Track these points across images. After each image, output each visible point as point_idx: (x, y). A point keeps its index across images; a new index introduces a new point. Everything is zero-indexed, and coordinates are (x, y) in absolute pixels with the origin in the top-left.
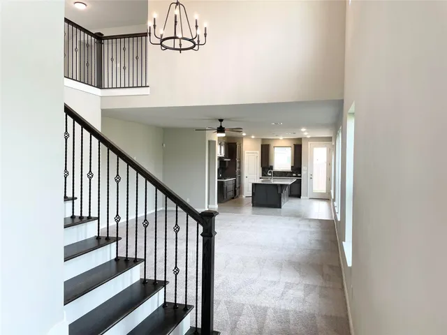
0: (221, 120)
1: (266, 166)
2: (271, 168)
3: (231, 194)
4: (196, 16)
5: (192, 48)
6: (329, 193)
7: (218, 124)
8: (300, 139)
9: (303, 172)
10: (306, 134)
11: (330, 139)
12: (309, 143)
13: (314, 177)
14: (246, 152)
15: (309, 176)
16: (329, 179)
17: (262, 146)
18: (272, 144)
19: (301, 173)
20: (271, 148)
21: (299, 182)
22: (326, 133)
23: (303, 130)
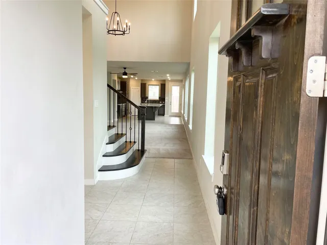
0: (125, 68)
1: (144, 97)
2: (147, 98)
3: (124, 113)
4: (127, 21)
5: (122, 34)
6: (181, 112)
7: (123, 71)
8: (164, 81)
9: (166, 101)
10: (169, 77)
11: (181, 81)
12: (170, 83)
13: (172, 104)
14: (132, 87)
15: (169, 103)
16: (180, 105)
17: (141, 84)
18: (148, 83)
19: (164, 101)
20: (147, 85)
21: (164, 106)
22: (179, 78)
23: (168, 75)
